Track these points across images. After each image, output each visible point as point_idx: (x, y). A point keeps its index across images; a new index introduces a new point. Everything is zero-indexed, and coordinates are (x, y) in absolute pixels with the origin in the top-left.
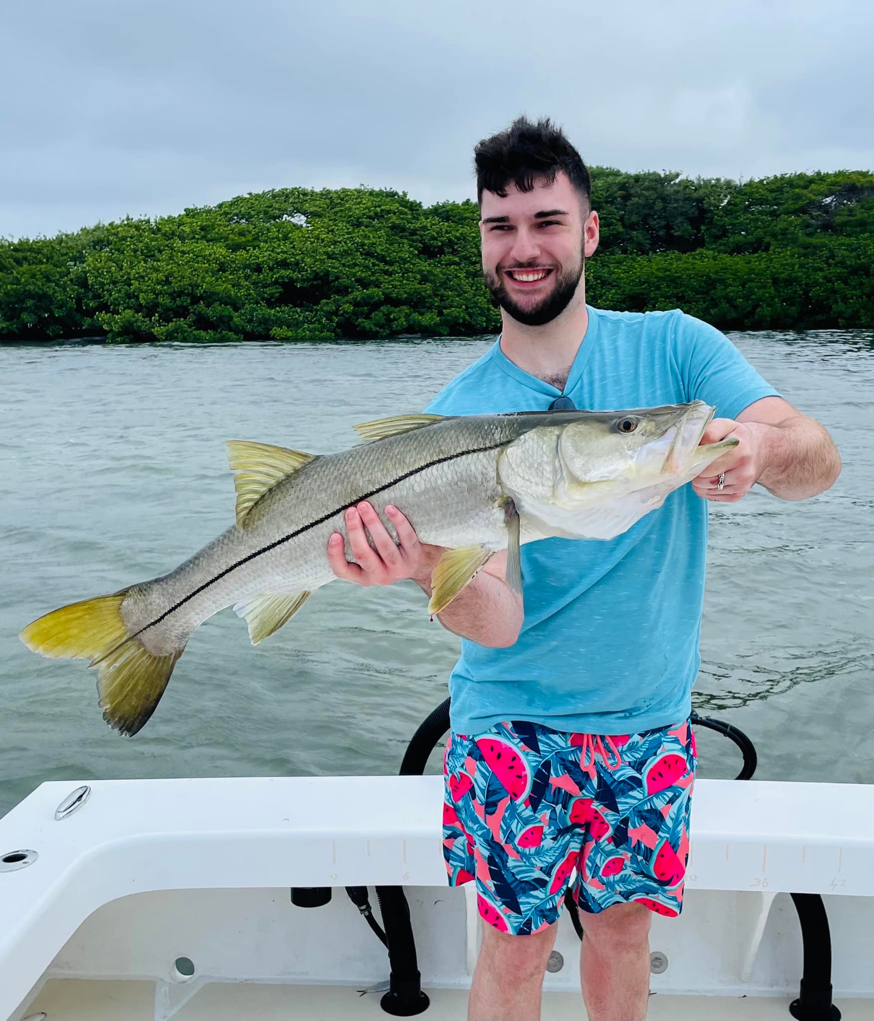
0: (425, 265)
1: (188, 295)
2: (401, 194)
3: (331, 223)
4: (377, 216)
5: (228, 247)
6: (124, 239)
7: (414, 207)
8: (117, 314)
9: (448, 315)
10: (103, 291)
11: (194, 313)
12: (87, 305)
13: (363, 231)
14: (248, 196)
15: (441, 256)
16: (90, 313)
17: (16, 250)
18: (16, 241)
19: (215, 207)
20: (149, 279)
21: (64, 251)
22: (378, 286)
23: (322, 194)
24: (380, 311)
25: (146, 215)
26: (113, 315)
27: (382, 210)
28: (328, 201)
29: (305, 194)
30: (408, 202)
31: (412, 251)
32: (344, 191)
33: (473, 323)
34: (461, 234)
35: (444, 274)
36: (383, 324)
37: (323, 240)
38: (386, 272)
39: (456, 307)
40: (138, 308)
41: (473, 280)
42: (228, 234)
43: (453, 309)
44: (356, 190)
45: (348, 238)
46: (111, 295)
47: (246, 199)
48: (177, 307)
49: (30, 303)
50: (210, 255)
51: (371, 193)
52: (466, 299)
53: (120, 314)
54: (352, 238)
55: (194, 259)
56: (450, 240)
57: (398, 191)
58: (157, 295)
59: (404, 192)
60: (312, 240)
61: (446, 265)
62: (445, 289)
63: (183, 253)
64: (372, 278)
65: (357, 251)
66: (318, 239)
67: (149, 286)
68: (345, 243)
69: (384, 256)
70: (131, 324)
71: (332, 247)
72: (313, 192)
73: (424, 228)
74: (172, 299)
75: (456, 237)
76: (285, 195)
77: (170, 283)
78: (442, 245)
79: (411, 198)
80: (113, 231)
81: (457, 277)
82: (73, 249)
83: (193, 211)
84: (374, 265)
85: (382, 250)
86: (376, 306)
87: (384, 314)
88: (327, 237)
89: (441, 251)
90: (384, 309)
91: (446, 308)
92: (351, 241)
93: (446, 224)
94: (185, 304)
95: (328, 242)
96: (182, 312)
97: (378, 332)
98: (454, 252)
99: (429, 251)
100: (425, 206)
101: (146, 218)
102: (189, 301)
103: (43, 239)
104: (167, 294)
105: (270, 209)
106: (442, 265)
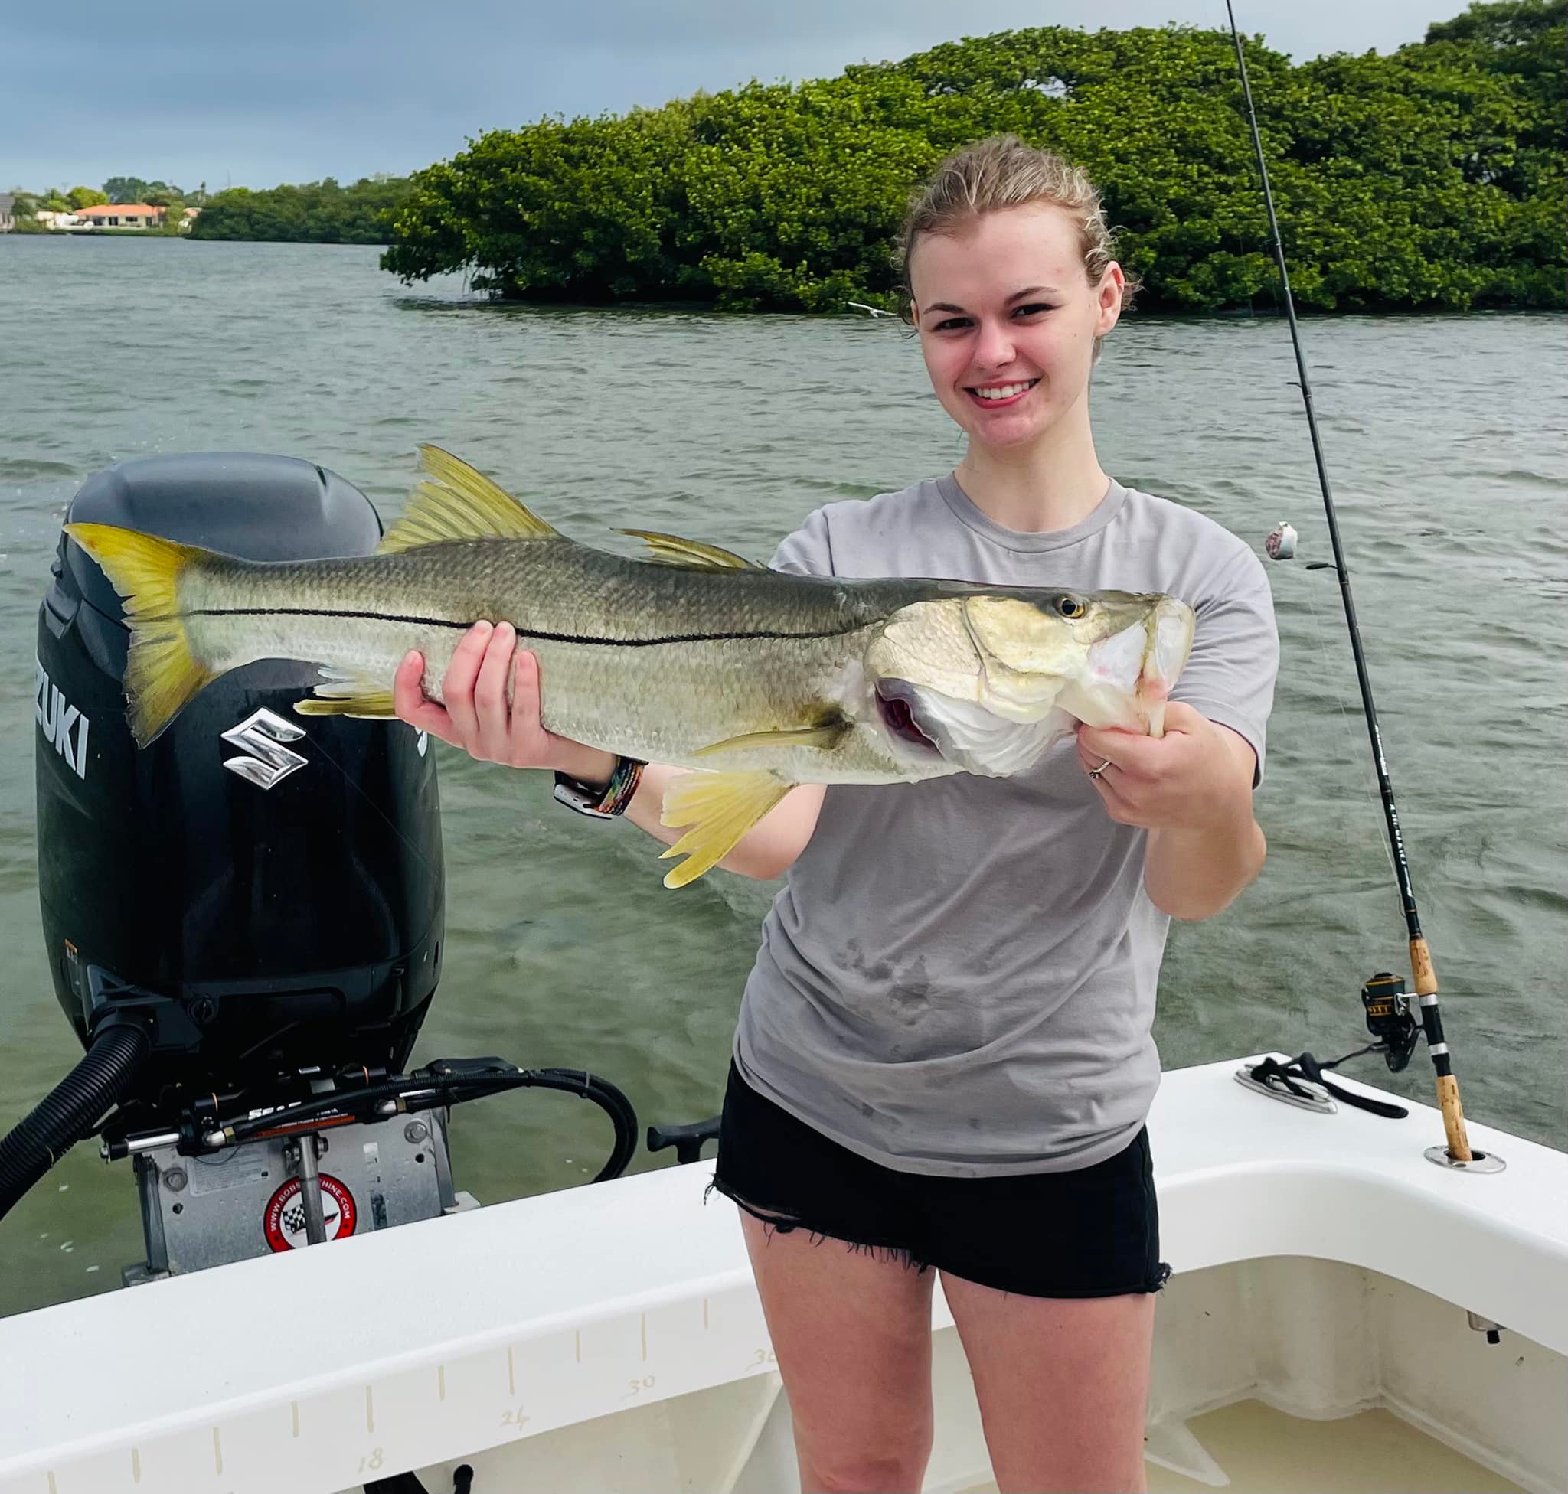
0: (1299, 176)
1: (862, 226)
2: (1251, 38)
3: (1124, 95)
4: (1206, 82)
5: (933, 140)
6: (748, 122)
7: (1275, 63)
8: (738, 261)
9: (1338, 271)
10: (713, 219)
11: (867, 260)
12: (683, 240)
13: (1184, 110)
14: (961, 44)
15: (1327, 160)
16: (692, 255)
17: (567, 138)
18: (567, 124)
19: (900, 65)
20: (794, 196)
21: (648, 142)
22: (1206, 215)
23: (1098, 38)
24: (1208, 262)
25: (784, 79)
26: (731, 260)
27: (1218, 71)
28: (1113, 54)
29: (1068, 40)
30: (1265, 53)
31: (1274, 149)
32: (1140, 32)
33: (1384, 289)
34: (1368, 117)
35: (1334, 194)
36: (1212, 288)
37: (1108, 128)
38: (1224, 188)
39: (1354, 258)
40: (773, 248)
41: (1388, 205)
42: (929, 114)
43: (1349, 261)
44: (1163, 31)
45: (1155, 124)
46: (725, 225)
47: (958, 48)
48: (840, 248)
49: (588, 234)
50: (902, 153)
51: (1195, 37)
52: (1372, 242)
53: (744, 259)
54: (1162, 122)
55: (875, 161)
56: (1347, 130)
57: (1246, 34)
58: (807, 225)
59: (1257, 36)
60: (1090, 126)
61: (1337, 177)
62: (1333, 222)
63: (855, 149)
64: (1198, 198)
65: (1170, 145)
66: (1099, 125)
67: (792, 209)
68: (1150, 132)
69: (1222, 157)
70: (759, 277)
71: (1125, 140)
72: (1082, 35)
73: (1295, 105)
74: (831, 234)
75: (1357, 122)
76: (1030, 42)
77: (831, 205)
78: (1330, 139)
79: (1270, 45)
80: (729, 108)
81: (1357, 199)
82: (662, 139)
83: (861, 69)
84: (1201, 174)
85: (1218, 144)
86: (1199, 251)
87: (1214, 268)
88: (1115, 122)
89: (1327, 150)
90: (1215, 258)
91: (1334, 260)
92: (1159, 129)
93: (1340, 96)
94: (854, 243)
95: (1119, 131)
96: (846, 258)
97: (1200, 303)
98: (1354, 152)
99: (1305, 151)
100: (1297, 63)
101: (785, 84)
102: (861, 238)
103: (611, 119)
104: (823, 224)
105: (1005, 68)
106: (1329, 176)
